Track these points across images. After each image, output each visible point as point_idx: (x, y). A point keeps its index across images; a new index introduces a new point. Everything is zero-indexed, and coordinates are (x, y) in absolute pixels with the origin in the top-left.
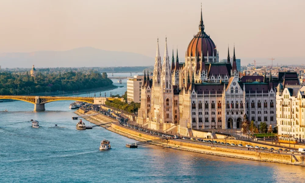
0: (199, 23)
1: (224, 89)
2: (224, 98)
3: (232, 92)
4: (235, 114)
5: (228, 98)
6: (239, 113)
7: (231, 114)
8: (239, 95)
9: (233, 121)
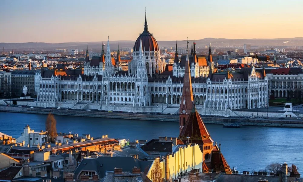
0: (144, 24)
1: (249, 77)
2: (249, 84)
3: (252, 79)
4: (254, 96)
5: (251, 84)
6: (256, 96)
7: (252, 96)
8: (256, 82)
9: (253, 102)
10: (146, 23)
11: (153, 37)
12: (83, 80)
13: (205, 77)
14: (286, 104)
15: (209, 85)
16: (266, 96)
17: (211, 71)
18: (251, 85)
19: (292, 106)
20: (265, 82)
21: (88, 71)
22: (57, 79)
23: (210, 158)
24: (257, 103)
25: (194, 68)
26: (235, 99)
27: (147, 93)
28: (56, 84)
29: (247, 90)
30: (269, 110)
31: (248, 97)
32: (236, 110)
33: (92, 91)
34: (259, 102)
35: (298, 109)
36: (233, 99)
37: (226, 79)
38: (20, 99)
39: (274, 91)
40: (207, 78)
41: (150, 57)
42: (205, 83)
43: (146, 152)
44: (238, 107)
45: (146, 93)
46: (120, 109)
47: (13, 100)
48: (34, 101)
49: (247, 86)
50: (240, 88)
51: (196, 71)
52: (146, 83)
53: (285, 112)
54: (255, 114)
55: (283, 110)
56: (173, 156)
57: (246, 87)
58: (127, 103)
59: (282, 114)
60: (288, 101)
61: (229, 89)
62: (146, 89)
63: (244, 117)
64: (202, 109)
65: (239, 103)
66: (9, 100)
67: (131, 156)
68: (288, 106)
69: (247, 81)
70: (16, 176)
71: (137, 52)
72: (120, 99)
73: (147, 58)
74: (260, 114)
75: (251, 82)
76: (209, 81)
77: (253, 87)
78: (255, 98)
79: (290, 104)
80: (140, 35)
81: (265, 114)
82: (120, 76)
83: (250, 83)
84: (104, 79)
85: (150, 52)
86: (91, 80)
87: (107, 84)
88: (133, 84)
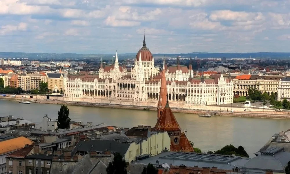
6: (224, 95)
7: (221, 95)
8: (224, 85)
9: (221, 99)
10: (144, 41)
11: (149, 51)
12: (99, 82)
13: (186, 81)
14: (246, 101)
15: (189, 86)
16: (231, 96)
17: (190, 77)
18: (220, 87)
19: (251, 103)
20: (231, 85)
23: (178, 141)
25: (178, 74)
27: (144, 92)
28: (79, 84)
29: (217, 90)
30: (232, 106)
31: (218, 95)
32: (209, 105)
33: (105, 90)
35: (255, 106)
37: (201, 83)
38: (52, 95)
39: (238, 92)
40: (188, 81)
41: (147, 65)
42: (186, 85)
43: (128, 136)
44: (210, 103)
46: (125, 103)
47: (47, 96)
48: (62, 97)
49: (217, 88)
50: (212, 89)
51: (180, 77)
52: (143, 84)
53: (245, 107)
54: (222, 109)
55: (244, 106)
56: (146, 140)
58: (130, 99)
59: (243, 108)
60: (248, 99)
61: (204, 89)
62: (144, 89)
63: (214, 111)
64: (184, 104)
65: (211, 100)
66: (44, 96)
67: (115, 140)
68: (248, 103)
69: (217, 84)
70: (29, 154)
71: (138, 62)
72: (125, 96)
73: (145, 66)
74: (226, 109)
75: (220, 85)
76: (189, 83)
77: (221, 89)
78: (223, 97)
79: (249, 102)
81: (229, 109)
82: (125, 79)
84: (114, 81)
85: (147, 62)
86: (104, 82)
87: (116, 85)
88: (134, 85)
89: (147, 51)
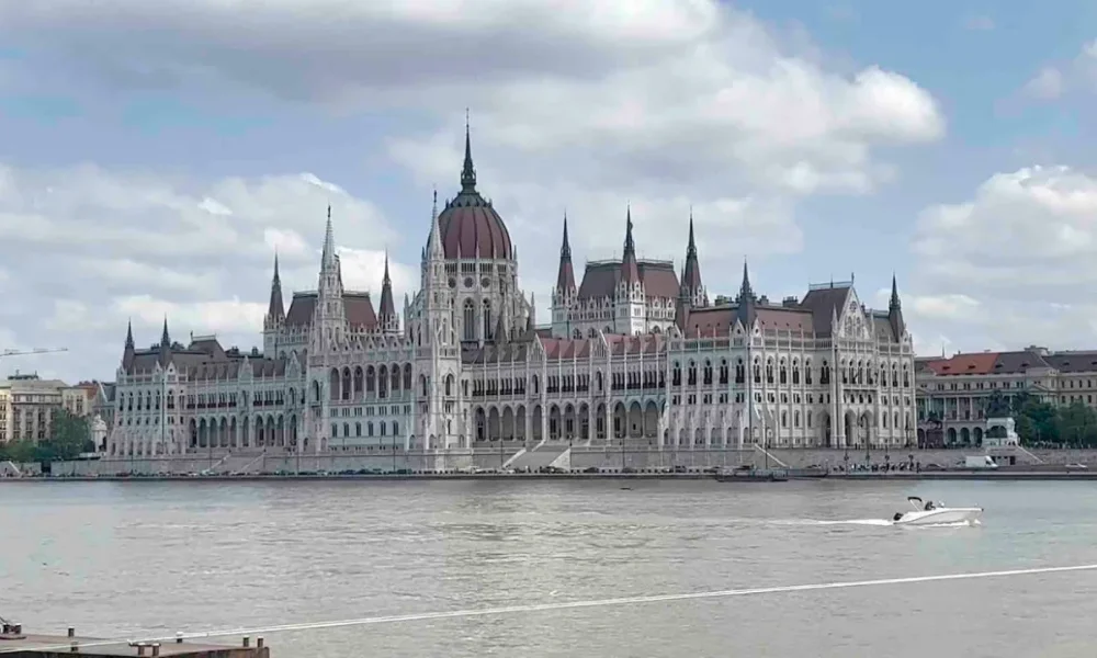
0: (461, 167)
1: (835, 324)
2: (836, 350)
3: (849, 331)
4: (857, 400)
5: (842, 350)
6: (866, 400)
7: (849, 400)
8: (863, 344)
9: (854, 423)
10: (468, 163)
11: (493, 213)
12: (258, 375)
15: (677, 352)
16: (907, 409)
18: (842, 356)
20: (902, 352)
21: (276, 346)
22: (174, 376)
24: (871, 430)
25: (625, 300)
26: (777, 405)
27: (458, 402)
28: (170, 392)
29: (828, 373)
31: (833, 400)
33: (281, 412)
34: (876, 424)
36: (771, 407)
37: (739, 325)
41: (478, 278)
44: (791, 438)
45: (453, 402)
49: (827, 359)
50: (798, 365)
51: (633, 314)
52: (454, 363)
57: (825, 363)
58: (386, 441)
61: (753, 363)
62: (454, 388)
64: (650, 449)
65: (797, 424)
68: (998, 432)
69: (826, 340)
72: (365, 431)
75: (843, 342)
77: (851, 363)
78: (862, 409)
79: (1008, 423)
80: (447, 205)
83: (839, 347)
84: (313, 358)
85: (479, 262)
86: (281, 373)
87: (323, 375)
88: (408, 367)
89: (478, 209)
